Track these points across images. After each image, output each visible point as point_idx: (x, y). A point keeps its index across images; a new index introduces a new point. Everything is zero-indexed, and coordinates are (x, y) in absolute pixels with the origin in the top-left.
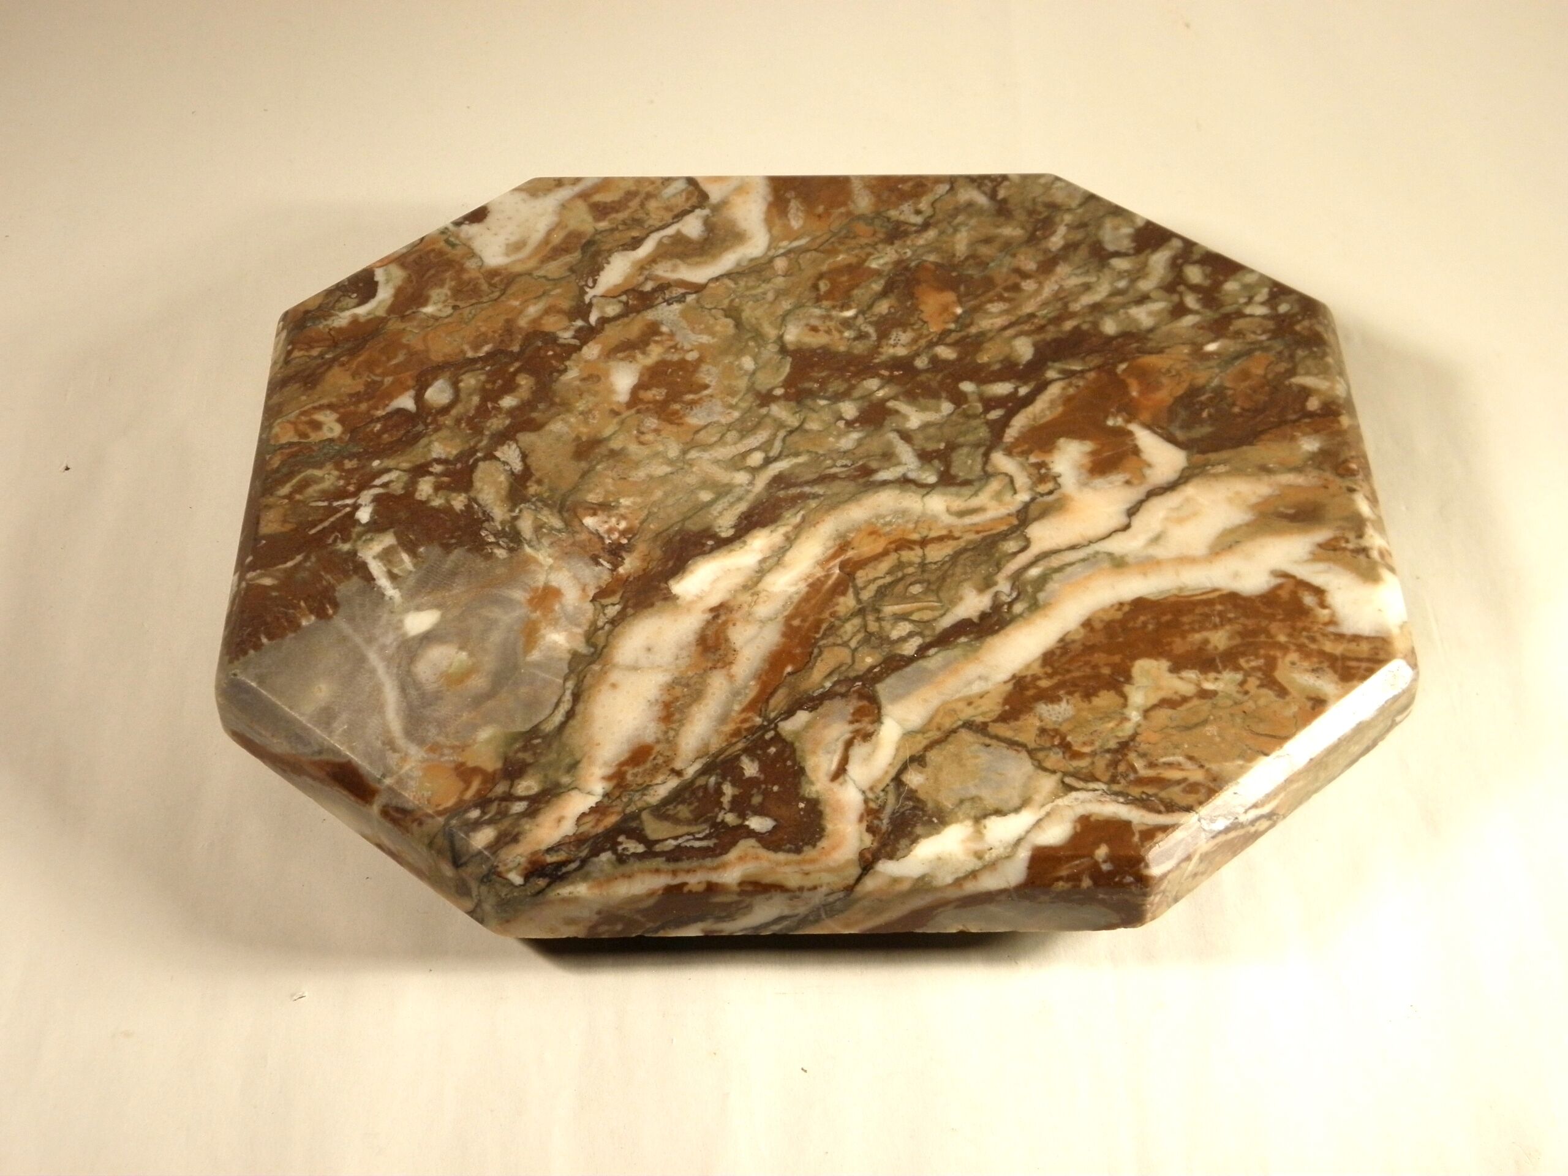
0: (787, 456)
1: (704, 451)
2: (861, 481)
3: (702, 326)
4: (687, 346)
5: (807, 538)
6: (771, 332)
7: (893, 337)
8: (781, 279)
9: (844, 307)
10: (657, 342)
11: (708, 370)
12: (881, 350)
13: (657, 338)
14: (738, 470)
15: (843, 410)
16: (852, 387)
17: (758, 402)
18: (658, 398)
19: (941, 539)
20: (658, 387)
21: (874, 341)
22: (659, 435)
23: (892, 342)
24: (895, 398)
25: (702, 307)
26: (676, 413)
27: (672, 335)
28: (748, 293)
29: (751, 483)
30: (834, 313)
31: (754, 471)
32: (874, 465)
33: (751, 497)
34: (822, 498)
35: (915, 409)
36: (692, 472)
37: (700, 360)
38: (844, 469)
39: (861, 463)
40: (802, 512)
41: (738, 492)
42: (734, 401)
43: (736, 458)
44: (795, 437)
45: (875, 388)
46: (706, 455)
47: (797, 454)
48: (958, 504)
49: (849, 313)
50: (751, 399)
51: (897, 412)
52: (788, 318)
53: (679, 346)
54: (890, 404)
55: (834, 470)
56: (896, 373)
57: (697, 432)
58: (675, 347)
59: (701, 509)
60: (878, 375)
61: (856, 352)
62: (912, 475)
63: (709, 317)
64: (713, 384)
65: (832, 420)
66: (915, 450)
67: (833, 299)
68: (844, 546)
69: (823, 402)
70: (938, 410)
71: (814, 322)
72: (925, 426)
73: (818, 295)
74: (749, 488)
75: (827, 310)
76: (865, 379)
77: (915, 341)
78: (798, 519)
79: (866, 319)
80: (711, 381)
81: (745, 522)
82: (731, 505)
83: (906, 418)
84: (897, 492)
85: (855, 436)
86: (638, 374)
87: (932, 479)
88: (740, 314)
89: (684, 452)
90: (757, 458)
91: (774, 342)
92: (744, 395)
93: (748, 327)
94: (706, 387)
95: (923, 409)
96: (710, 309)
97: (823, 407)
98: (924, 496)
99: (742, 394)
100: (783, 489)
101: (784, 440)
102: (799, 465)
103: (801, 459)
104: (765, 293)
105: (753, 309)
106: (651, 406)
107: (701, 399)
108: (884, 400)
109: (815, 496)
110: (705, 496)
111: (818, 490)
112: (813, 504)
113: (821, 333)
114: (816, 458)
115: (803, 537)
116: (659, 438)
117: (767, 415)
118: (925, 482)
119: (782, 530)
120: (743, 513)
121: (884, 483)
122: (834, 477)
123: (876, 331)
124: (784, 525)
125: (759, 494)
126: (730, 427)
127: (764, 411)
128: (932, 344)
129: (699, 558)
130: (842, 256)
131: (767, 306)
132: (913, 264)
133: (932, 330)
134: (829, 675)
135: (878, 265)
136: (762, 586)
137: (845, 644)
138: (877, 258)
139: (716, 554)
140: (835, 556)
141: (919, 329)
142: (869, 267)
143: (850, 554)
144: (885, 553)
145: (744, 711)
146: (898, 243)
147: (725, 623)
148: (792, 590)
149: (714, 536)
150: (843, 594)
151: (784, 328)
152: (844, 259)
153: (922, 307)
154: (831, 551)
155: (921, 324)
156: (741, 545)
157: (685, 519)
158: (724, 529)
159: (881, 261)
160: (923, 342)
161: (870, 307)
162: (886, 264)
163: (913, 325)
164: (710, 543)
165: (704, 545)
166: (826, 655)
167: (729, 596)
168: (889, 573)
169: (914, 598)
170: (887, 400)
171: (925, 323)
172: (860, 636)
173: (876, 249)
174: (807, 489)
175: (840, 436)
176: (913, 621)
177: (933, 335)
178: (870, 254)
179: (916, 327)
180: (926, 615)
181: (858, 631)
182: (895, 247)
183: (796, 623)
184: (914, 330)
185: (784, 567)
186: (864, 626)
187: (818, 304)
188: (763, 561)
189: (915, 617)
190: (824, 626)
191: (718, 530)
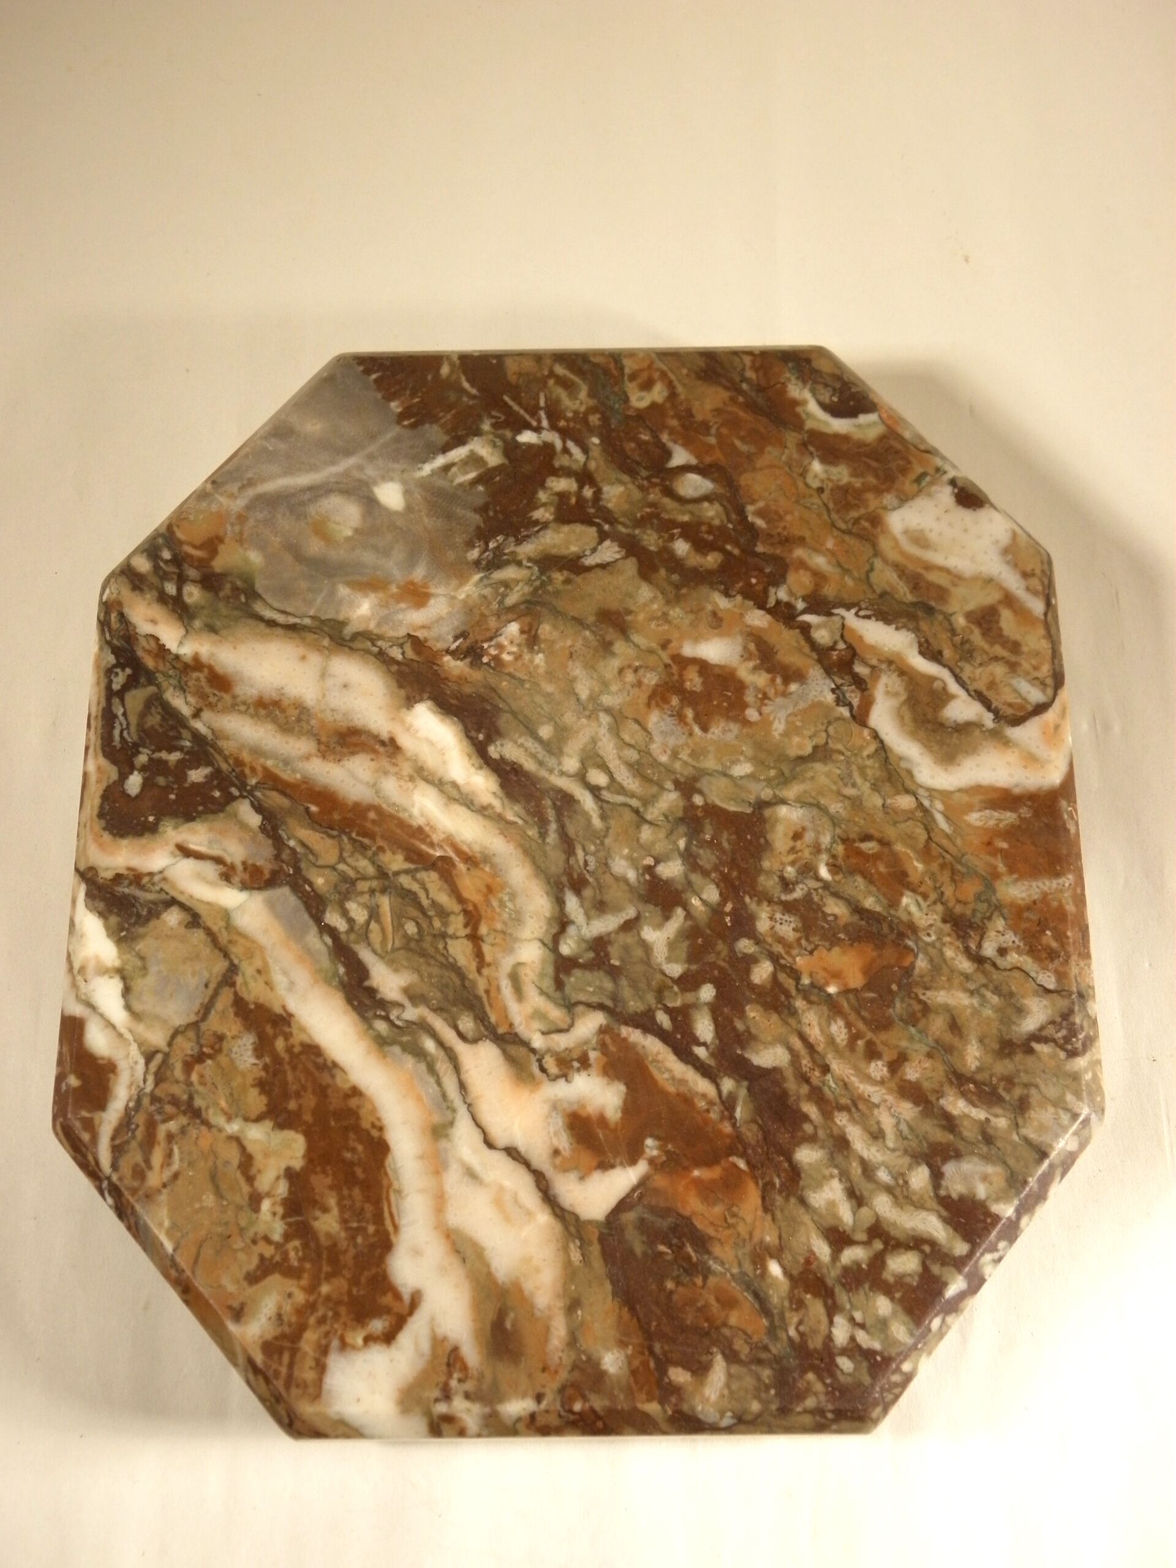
0: (601, 808)
1: (610, 729)
2: (564, 879)
3: (799, 724)
4: (766, 710)
5: (485, 827)
6: (790, 794)
7: (786, 917)
8: (879, 802)
9: (834, 868)
10: (773, 680)
11: (730, 731)
12: (765, 903)
13: (779, 680)
14: (582, 762)
15: (670, 864)
16: (705, 873)
17: (682, 780)
18: (688, 683)
19: (479, 955)
20: (703, 683)
21: (779, 898)
22: (633, 686)
23: (778, 916)
24: (689, 915)
25: (829, 723)
26: (666, 701)
27: (784, 694)
28: (854, 767)
29: (562, 773)
30: (824, 857)
31: (581, 777)
32: (588, 893)
33: (543, 773)
34: (540, 841)
35: (672, 936)
36: (579, 718)
37: (746, 723)
38: (581, 863)
39: (591, 880)
40: (520, 822)
41: (552, 762)
42: (684, 755)
43: (599, 759)
44: (628, 816)
45: (705, 896)
46: (603, 731)
47: (603, 817)
48: (529, 976)
49: (824, 872)
50: (686, 773)
51: (667, 918)
52: (815, 811)
53: (766, 701)
54: (680, 912)
55: (580, 853)
56: (728, 919)
57: (637, 721)
58: (765, 696)
59: (527, 728)
60: (724, 899)
61: (762, 879)
62: (571, 930)
63: (813, 730)
64: (709, 736)
65: (654, 853)
66: (609, 934)
67: (847, 857)
68: (471, 860)
69: (682, 843)
70: (669, 960)
71: (809, 837)
72: (646, 947)
73: (854, 841)
74: (556, 772)
75: (828, 850)
76: (718, 886)
77: (781, 940)
78: (510, 816)
79: (816, 890)
80: (713, 733)
81: (508, 768)
82: (534, 756)
83: (659, 926)
84: (548, 915)
85: (632, 875)
86: (723, 663)
87: (565, 949)
88: (820, 760)
89: (608, 711)
90: (598, 778)
91: (775, 795)
92: (694, 767)
93: (798, 769)
94: (705, 729)
95: (672, 945)
96: (826, 731)
97: (675, 843)
98: (542, 941)
99: (694, 763)
100: (554, 804)
101: (625, 805)
102: (588, 819)
103: (597, 822)
104: (854, 785)
105: (828, 775)
106: (676, 677)
107: (686, 724)
108: (685, 906)
109: (543, 835)
110: (545, 731)
111: (552, 837)
112: (533, 832)
113: (791, 843)
114: (600, 837)
115: (487, 823)
116: (628, 687)
117: (662, 788)
118: (561, 942)
119: (497, 804)
120: (521, 766)
121: (560, 902)
122: (570, 851)
123: (795, 900)
124: (503, 805)
125: (547, 781)
126: (645, 752)
127: (669, 785)
128: (775, 959)
129: (460, 727)
130: (920, 866)
131: (834, 788)
132: (910, 943)
133: (798, 959)
134: (303, 844)
135: (907, 905)
136: (422, 784)
137: (342, 859)
138: (919, 905)
139: (466, 743)
140: (458, 851)
141: (800, 945)
142: (902, 895)
143: (461, 866)
144: (461, 900)
145: (266, 769)
146: (947, 928)
147: (375, 751)
148: (416, 812)
149: (489, 740)
150: (408, 859)
151: (799, 805)
152: (916, 868)
153: (836, 950)
154: (465, 848)
155: (809, 948)
156: (477, 765)
157: (514, 714)
158: (499, 749)
159: (913, 909)
160: (778, 949)
161: (836, 895)
162: (909, 913)
163: (807, 939)
164: (481, 737)
165: (479, 731)
166: (329, 842)
167: (409, 754)
168: (434, 904)
169: (398, 926)
170: (685, 909)
171: (811, 953)
172: (352, 874)
173: (935, 903)
174: (553, 827)
175: (631, 860)
176: (368, 923)
177: (790, 959)
178: (925, 897)
179: (803, 942)
180: (375, 936)
181: (358, 872)
182: (939, 924)
183: (372, 815)
184: (799, 940)
185: (446, 805)
186: (364, 878)
187: (839, 841)
188: (455, 785)
189: (374, 926)
190: (366, 841)
191: (498, 743)
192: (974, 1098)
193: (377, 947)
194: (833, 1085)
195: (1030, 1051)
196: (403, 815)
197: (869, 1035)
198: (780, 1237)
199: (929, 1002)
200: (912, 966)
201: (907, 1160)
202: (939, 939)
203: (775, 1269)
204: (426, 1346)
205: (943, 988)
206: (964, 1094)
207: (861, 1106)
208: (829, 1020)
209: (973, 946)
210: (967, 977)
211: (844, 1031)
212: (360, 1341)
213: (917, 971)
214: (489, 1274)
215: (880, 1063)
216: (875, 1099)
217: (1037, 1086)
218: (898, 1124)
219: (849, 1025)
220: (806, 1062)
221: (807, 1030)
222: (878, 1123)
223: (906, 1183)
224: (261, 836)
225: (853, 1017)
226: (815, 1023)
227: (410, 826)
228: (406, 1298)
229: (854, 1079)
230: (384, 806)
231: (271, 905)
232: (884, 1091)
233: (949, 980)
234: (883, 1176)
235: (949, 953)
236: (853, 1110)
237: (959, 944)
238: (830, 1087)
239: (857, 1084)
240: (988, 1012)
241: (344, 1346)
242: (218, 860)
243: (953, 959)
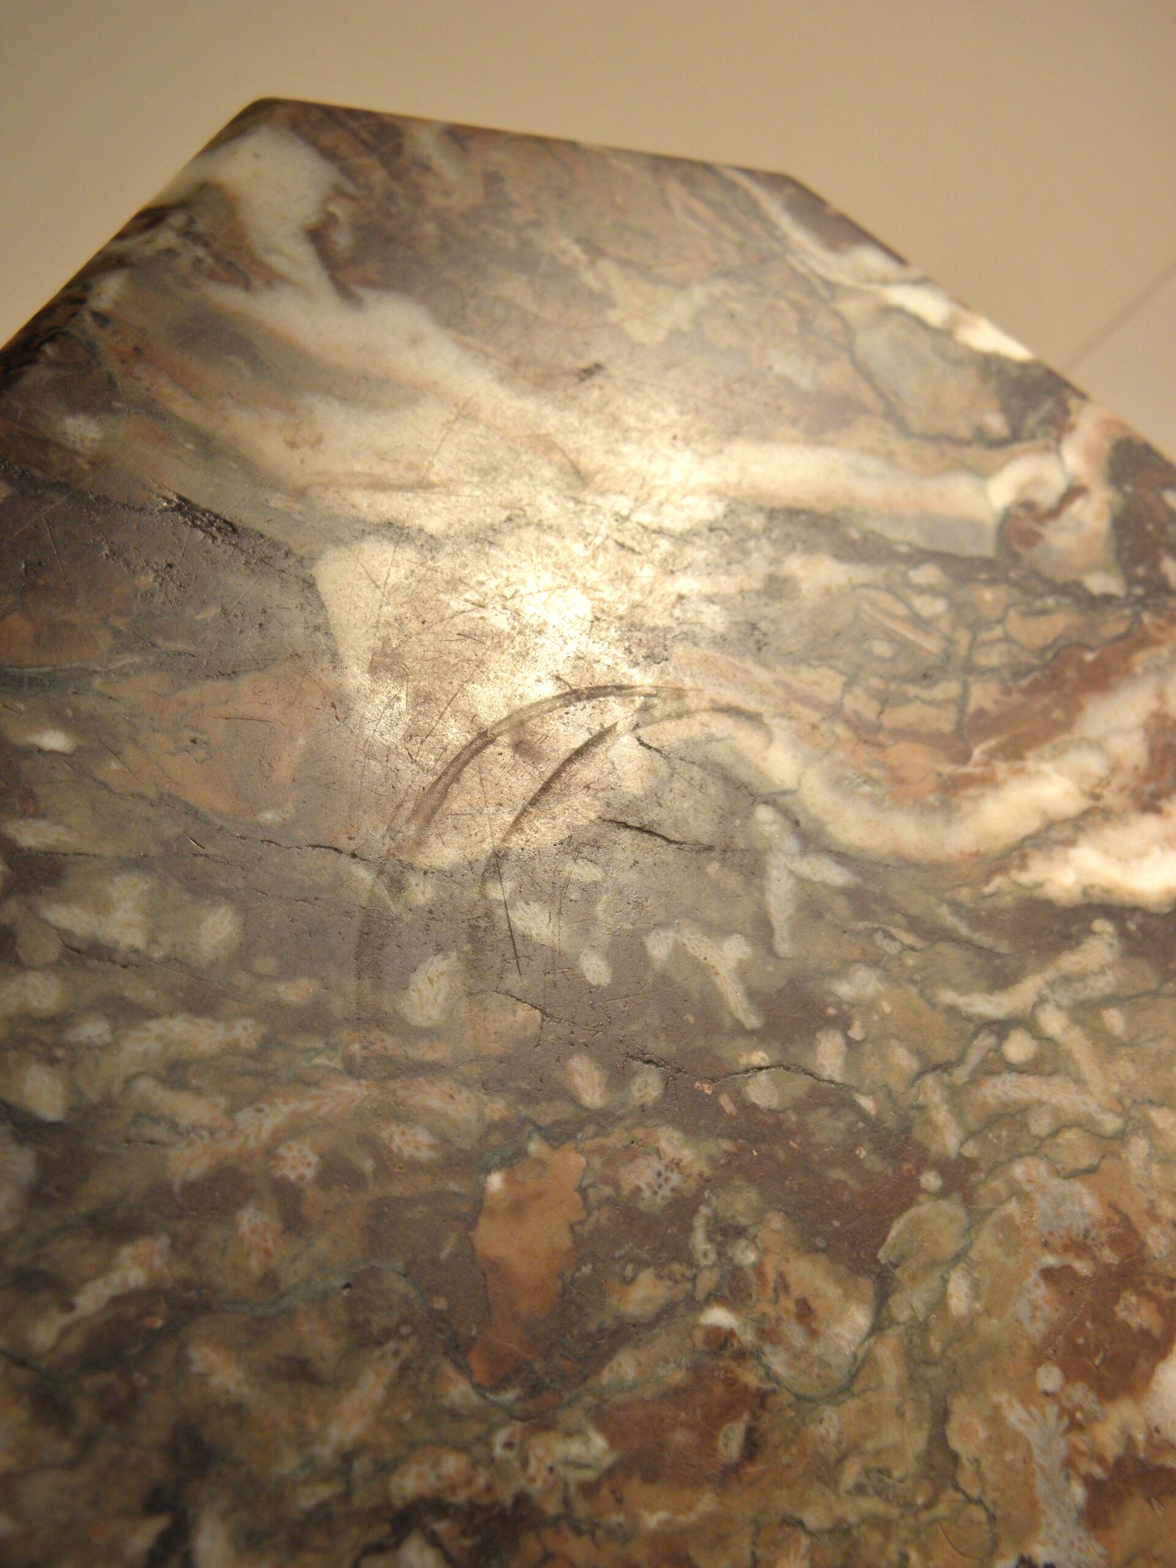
0: (969, 1018)
1: (1090, 1118)
2: (875, 888)
3: (1009, 1456)
4: (1052, 1410)
5: (996, 838)
6: (886, 1352)
7: (666, 1191)
8: (813, 1518)
9: (720, 1340)
10: (1101, 1460)
11: (1033, 1318)
12: (708, 1172)
13: (1098, 1472)
14: (1050, 1040)
15: (839, 1062)
16: (802, 1106)
17: (974, 1178)
18: (1133, 1299)
19: (807, 700)
20: (1126, 1327)
21: (707, 1202)
22: (1151, 1202)
23: (675, 1179)
24: (740, 1030)
25: (992, 1519)
26: (1115, 1242)
27: (1069, 1464)
28: (894, 1512)
29: (1041, 1001)
30: (748, 1337)
31: (1026, 1022)
32: (841, 906)
33: (1050, 974)
34: (948, 896)
35: (718, 981)
36: (1122, 1084)
37: (1038, 1358)
38: (894, 931)
39: (861, 925)
40: (988, 889)
41: (1065, 997)
42: (1012, 1208)
43: (1048, 1068)
44: (943, 1051)
45: (763, 1076)
46: (1092, 1107)
47: (952, 1011)
48: (746, 739)
49: (719, 1316)
50: (982, 1191)
51: (752, 994)
52: (839, 1376)
53: (1066, 1421)
54: (753, 1021)
55: (909, 939)
56: (708, 1089)
57: (1091, 1170)
58: (1075, 1426)
59: (1129, 998)
60: (748, 1108)
61: (753, 1195)
62: (791, 844)
63: (990, 1477)
64: (1034, 1275)
65: (868, 1047)
66: (762, 890)
67: (731, 1383)
68: (951, 787)
69: (867, 1103)
70: (679, 950)
71: (795, 1334)
72: (719, 931)
73: (755, 1416)
74: (1047, 992)
75: (757, 1354)
76: (771, 1111)
77: (631, 1152)
78: (998, 882)
79: (694, 1279)
80: (1037, 1285)
81: (1074, 929)
82: (1082, 977)
83: (742, 971)
84: (830, 828)
85: (844, 990)
86: (1154, 1386)
87: (764, 814)
88: (929, 1452)
89: (1121, 1137)
90: (1018, 1048)
91: (894, 1322)
92: (989, 1212)
93: (926, 1397)
94: (1048, 1274)
95: (703, 969)
96: (979, 1502)
97: (871, 1093)
98: (793, 792)
99: (992, 1219)
100: (999, 955)
101: (960, 1061)
102: (957, 988)
103: (948, 996)
104: (860, 1489)
105: (897, 1450)
106: (1149, 1286)
107: (1066, 1248)
108: (759, 1037)
109: (956, 907)
110: (1114, 1020)
111: (947, 917)
112: (964, 895)
113: (797, 1292)
114: (925, 985)
115: (1000, 845)
116: (1154, 1196)
117: (971, 1135)
118: (779, 817)
119: (1026, 878)
120: (1071, 949)
121: (842, 857)
122: (914, 924)
123: (689, 1230)
124: (1020, 885)
125: (1036, 971)
126: (1039, 1148)
127: (971, 1150)
128: (604, 1119)
129: (1154, 909)
130: (653, 1520)
131: (869, 1445)
132: (509, 1396)
133: (582, 1160)
134: (1043, 612)
135: (587, 1441)
136: (1085, 803)
137: (1008, 639)
138: (578, 1465)
139: (1128, 900)
140: (970, 780)
141: (605, 1180)
142: (613, 1443)
143: (948, 769)
144: (900, 734)
145: (1159, 643)
146: (506, 1495)
147: (1147, 778)
148: (1047, 767)
149: (1123, 934)
150: (981, 713)
151: (861, 1354)
152: (652, 1509)
153: (565, 1241)
154: (972, 792)
155: (591, 1192)
156: (1090, 891)
157: (1155, 994)
158: (1107, 937)
159: (575, 1448)
160: (616, 1138)
161: (666, 1313)
162: (569, 1434)
163: (608, 1201)
164: (1132, 926)
165: (1141, 928)
166: (1038, 641)
167: (1133, 818)
168: (904, 700)
169: (890, 637)
170: (753, 1032)
171: (582, 1191)
172: (984, 636)
173: (566, 1503)
174: (964, 930)
175: (871, 1006)
176: (909, 606)
177: (589, 1145)
178: (588, 1489)
179: (608, 1191)
180: (886, 600)
181: (984, 644)
182: (520, 1483)
183: (1058, 714)
184: (616, 1185)
185: (1044, 813)
186: (973, 645)
187: (767, 1386)
188: (1070, 843)
189: (900, 609)
190: (1025, 683)
191: (1115, 942)
192: (131, 1311)
193: (872, 594)
194: (318, 1061)
195: (153, 1505)
196: (1047, 749)
197: (375, 1191)
198: (105, 786)
199: (377, 1353)
200: (463, 1368)
201: (93, 1095)
202: (491, 1461)
203: (55, 740)
204: (275, 261)
205: (387, 1404)
206: (152, 1294)
207: (249, 1084)
208: (443, 1139)
209: (441, 1527)
210: (385, 1469)
211: (408, 1151)
212: (335, 209)
213: (449, 1370)
214: (328, 391)
215: (310, 1173)
216: (245, 1117)
217: (71, 1465)
218: (174, 1126)
219: (414, 1166)
220: (390, 1044)
221: (446, 1085)
222: (198, 1092)
223: (52, 1061)
224: (1071, 577)
225: (424, 1184)
226: (450, 1109)
227: (1028, 747)
228: (360, 291)
229: (308, 1105)
230: (1066, 737)
231: (975, 526)
232: (252, 1143)
233: (399, 1425)
234: (93, 1030)
235: (452, 1464)
236: (250, 1064)
237: (461, 1497)
238: (318, 1052)
239: (294, 1105)
240: (289, 1463)
241: (339, 193)
242: (1054, 513)
243: (436, 1465)
